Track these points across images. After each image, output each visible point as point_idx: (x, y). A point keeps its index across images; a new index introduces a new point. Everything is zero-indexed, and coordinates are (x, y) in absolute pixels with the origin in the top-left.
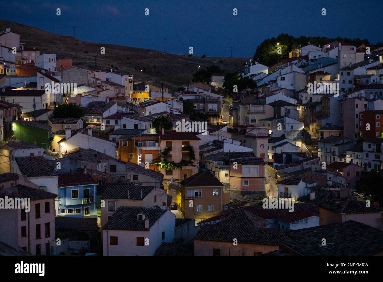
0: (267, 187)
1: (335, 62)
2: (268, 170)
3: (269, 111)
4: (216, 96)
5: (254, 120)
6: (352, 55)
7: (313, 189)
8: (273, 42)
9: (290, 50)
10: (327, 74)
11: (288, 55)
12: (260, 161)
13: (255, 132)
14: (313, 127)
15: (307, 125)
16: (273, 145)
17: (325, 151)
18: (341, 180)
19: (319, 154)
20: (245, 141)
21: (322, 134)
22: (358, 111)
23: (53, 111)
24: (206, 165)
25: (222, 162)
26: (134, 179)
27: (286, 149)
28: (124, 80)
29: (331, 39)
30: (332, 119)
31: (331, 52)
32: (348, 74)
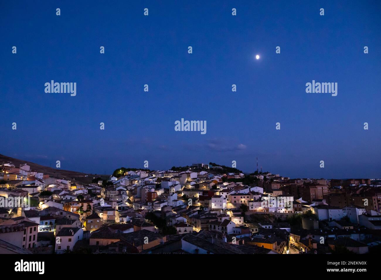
0: (116, 218)
1: (139, 176)
2: (116, 213)
3: (117, 192)
4: (99, 188)
5: (112, 196)
6: (145, 174)
7: (131, 219)
8: (119, 170)
9: (124, 172)
10: (136, 180)
11: (124, 174)
12: (114, 210)
13: (112, 200)
14: (132, 198)
15: (129, 197)
16: (118, 204)
17: (135, 206)
18: (141, 215)
19: (134, 207)
20: (109, 203)
21: (134, 200)
22: (146, 192)
23: (41, 193)
24: (95, 211)
25: (101, 210)
26: (69, 217)
27: (123, 205)
28: (68, 182)
29: (138, 169)
30: (138, 195)
31: (137, 173)
32: (143, 180)
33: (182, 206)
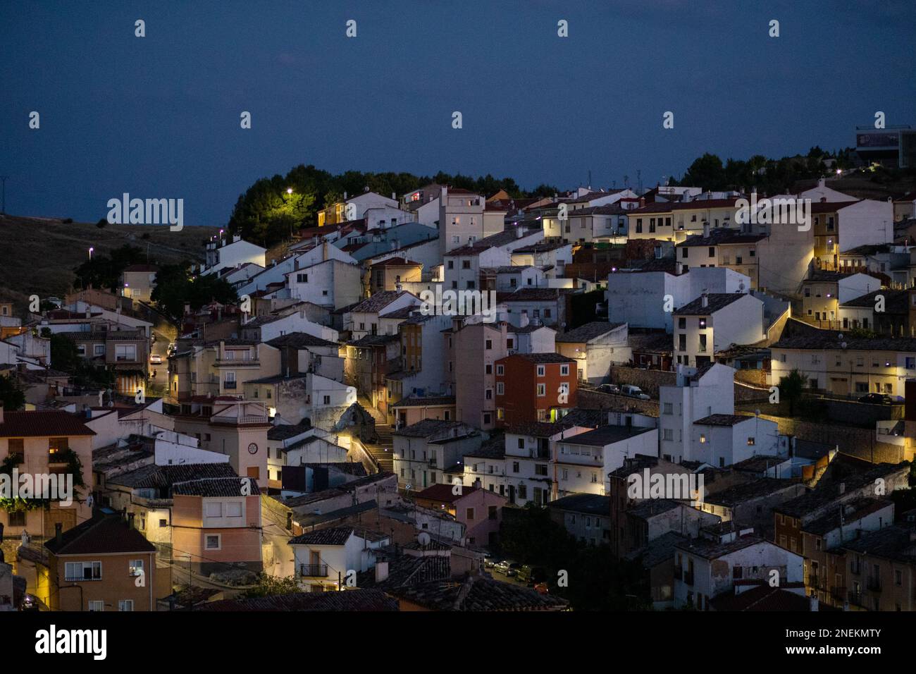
0: (267, 551)
1: (433, 235)
2: (269, 509)
3: (269, 359)
4: (133, 323)
5: (232, 383)
6: (476, 219)
7: (381, 555)
8: (278, 185)
9: (319, 205)
10: (412, 264)
11: (316, 218)
12: (248, 487)
13: (235, 413)
14: (380, 398)
15: (364, 394)
16: (281, 444)
17: (410, 459)
18: (450, 530)
19: (397, 466)
20: (208, 437)
21: (403, 416)
22: (491, 356)
24: (111, 499)
25: (152, 491)
27: (313, 455)
29: (422, 178)
30: (426, 379)
31: (422, 211)
32: (466, 265)
33: (776, 461)
